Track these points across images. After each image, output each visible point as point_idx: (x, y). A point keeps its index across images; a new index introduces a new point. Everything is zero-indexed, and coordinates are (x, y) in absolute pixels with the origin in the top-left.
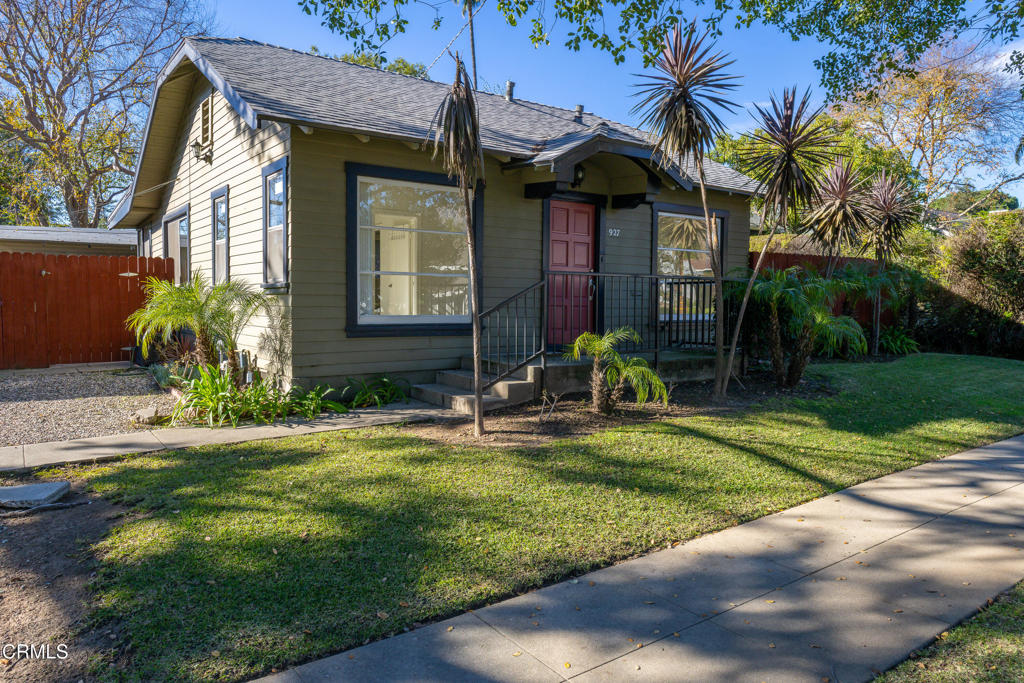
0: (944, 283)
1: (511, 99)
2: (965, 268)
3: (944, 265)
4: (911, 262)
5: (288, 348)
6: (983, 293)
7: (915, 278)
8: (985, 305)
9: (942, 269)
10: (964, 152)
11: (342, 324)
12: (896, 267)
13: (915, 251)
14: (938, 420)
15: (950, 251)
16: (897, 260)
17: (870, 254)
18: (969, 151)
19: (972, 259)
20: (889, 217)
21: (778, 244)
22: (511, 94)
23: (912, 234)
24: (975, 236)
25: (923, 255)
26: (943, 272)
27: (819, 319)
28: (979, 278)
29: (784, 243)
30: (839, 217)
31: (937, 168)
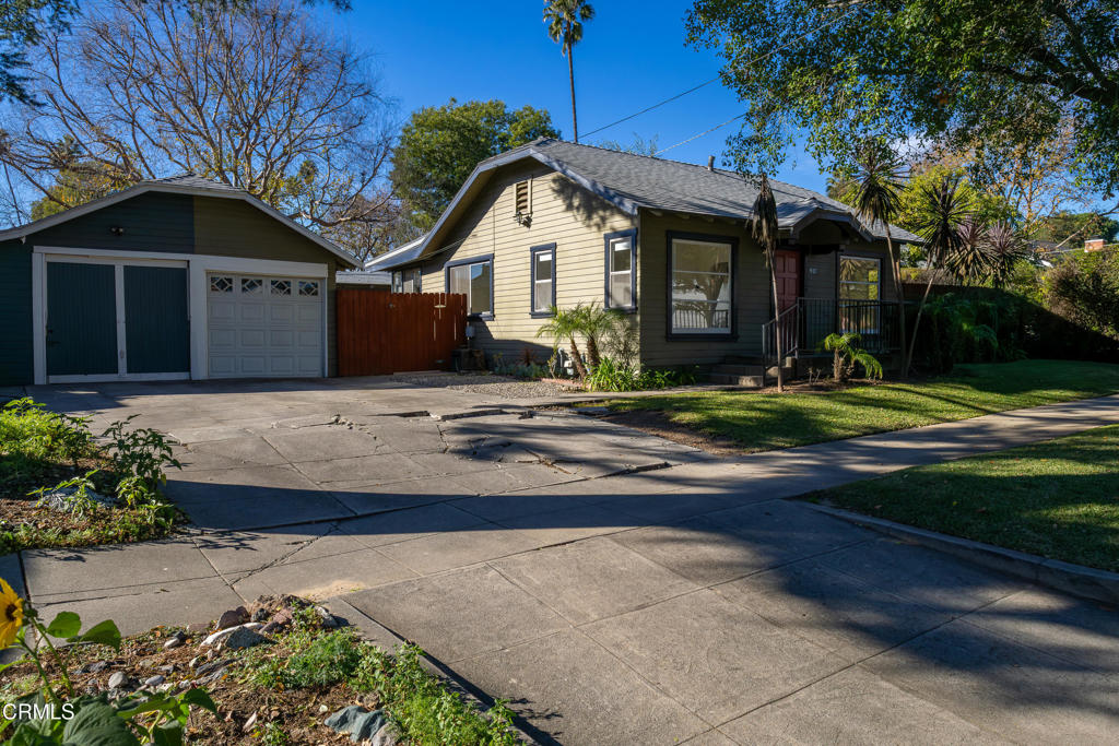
0: (1046, 306)
1: (712, 170)
2: (1061, 294)
3: (1045, 291)
4: (1020, 289)
5: (635, 347)
6: (1076, 313)
7: (1022, 302)
8: (1078, 322)
9: (1044, 295)
10: (1059, 189)
11: (664, 333)
12: (1008, 294)
13: (1022, 280)
14: (1046, 390)
15: (1049, 281)
16: (1008, 288)
17: (989, 284)
18: (1065, 189)
19: (1067, 286)
20: (1004, 256)
21: (909, 276)
22: (711, 165)
23: (1021, 267)
24: (1069, 269)
25: (1028, 284)
26: (1045, 297)
27: (965, 327)
28: (1073, 301)
29: (913, 275)
30: (971, 257)
31: (1035, 205)
